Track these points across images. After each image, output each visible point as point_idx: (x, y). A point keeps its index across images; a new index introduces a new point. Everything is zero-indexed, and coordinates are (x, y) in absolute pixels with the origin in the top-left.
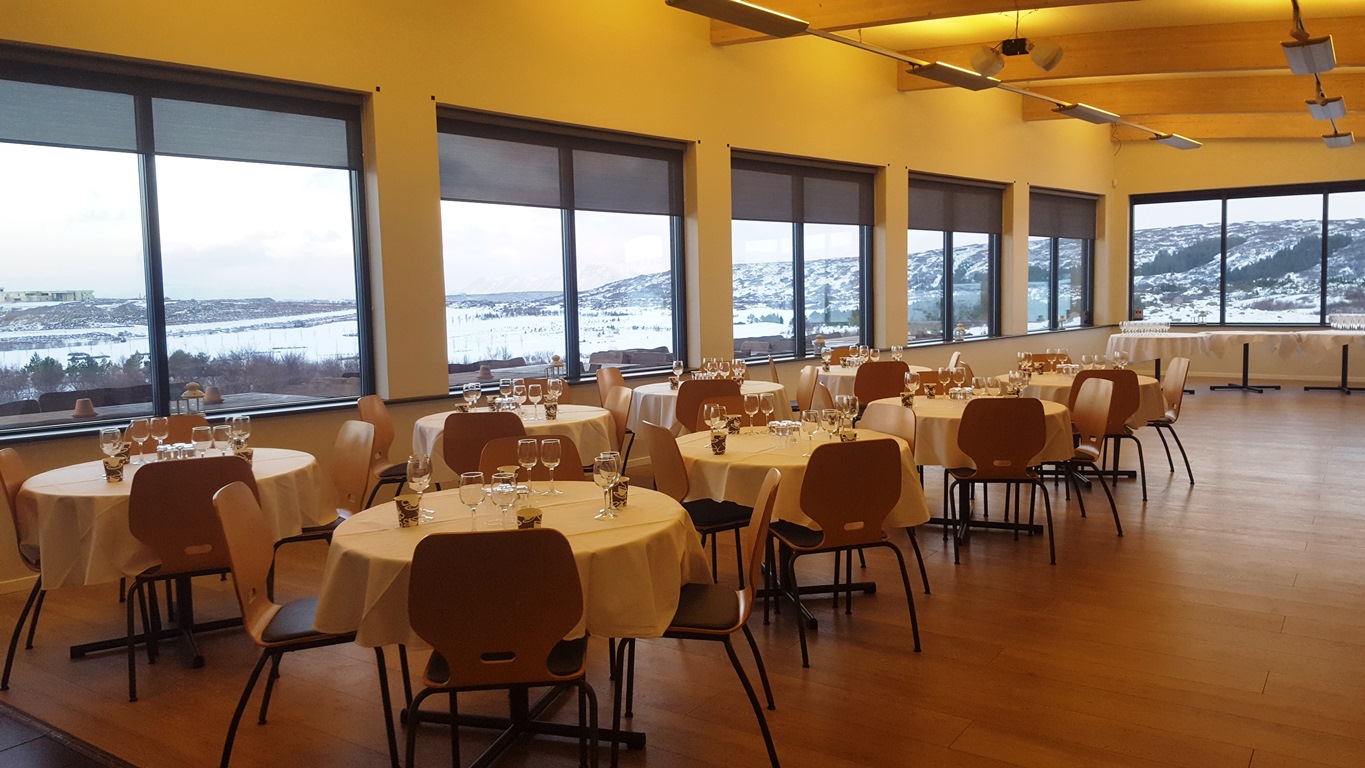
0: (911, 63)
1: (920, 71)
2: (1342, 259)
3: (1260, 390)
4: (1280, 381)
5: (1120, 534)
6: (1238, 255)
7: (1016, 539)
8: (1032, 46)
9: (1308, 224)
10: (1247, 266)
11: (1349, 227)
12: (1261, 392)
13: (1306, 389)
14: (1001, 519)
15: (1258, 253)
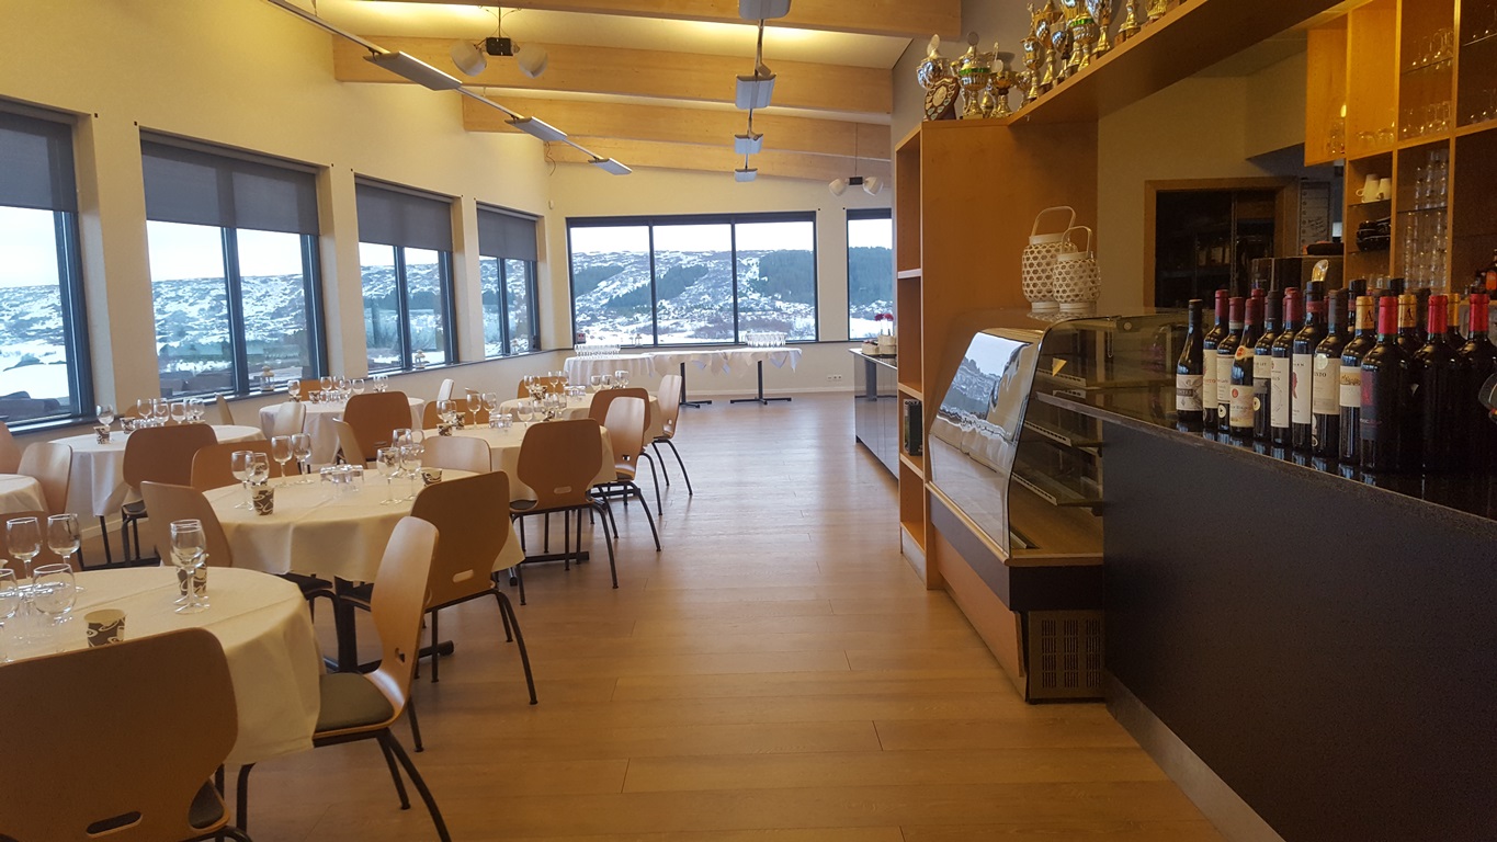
0: (370, 49)
1: (378, 59)
2: (702, 287)
3: (697, 405)
4: (710, 396)
5: (659, 550)
6: (618, 283)
7: (567, 569)
8: (517, 50)
9: (674, 255)
10: (627, 294)
11: (706, 259)
12: (698, 407)
13: (732, 402)
14: (541, 552)
15: (635, 282)
